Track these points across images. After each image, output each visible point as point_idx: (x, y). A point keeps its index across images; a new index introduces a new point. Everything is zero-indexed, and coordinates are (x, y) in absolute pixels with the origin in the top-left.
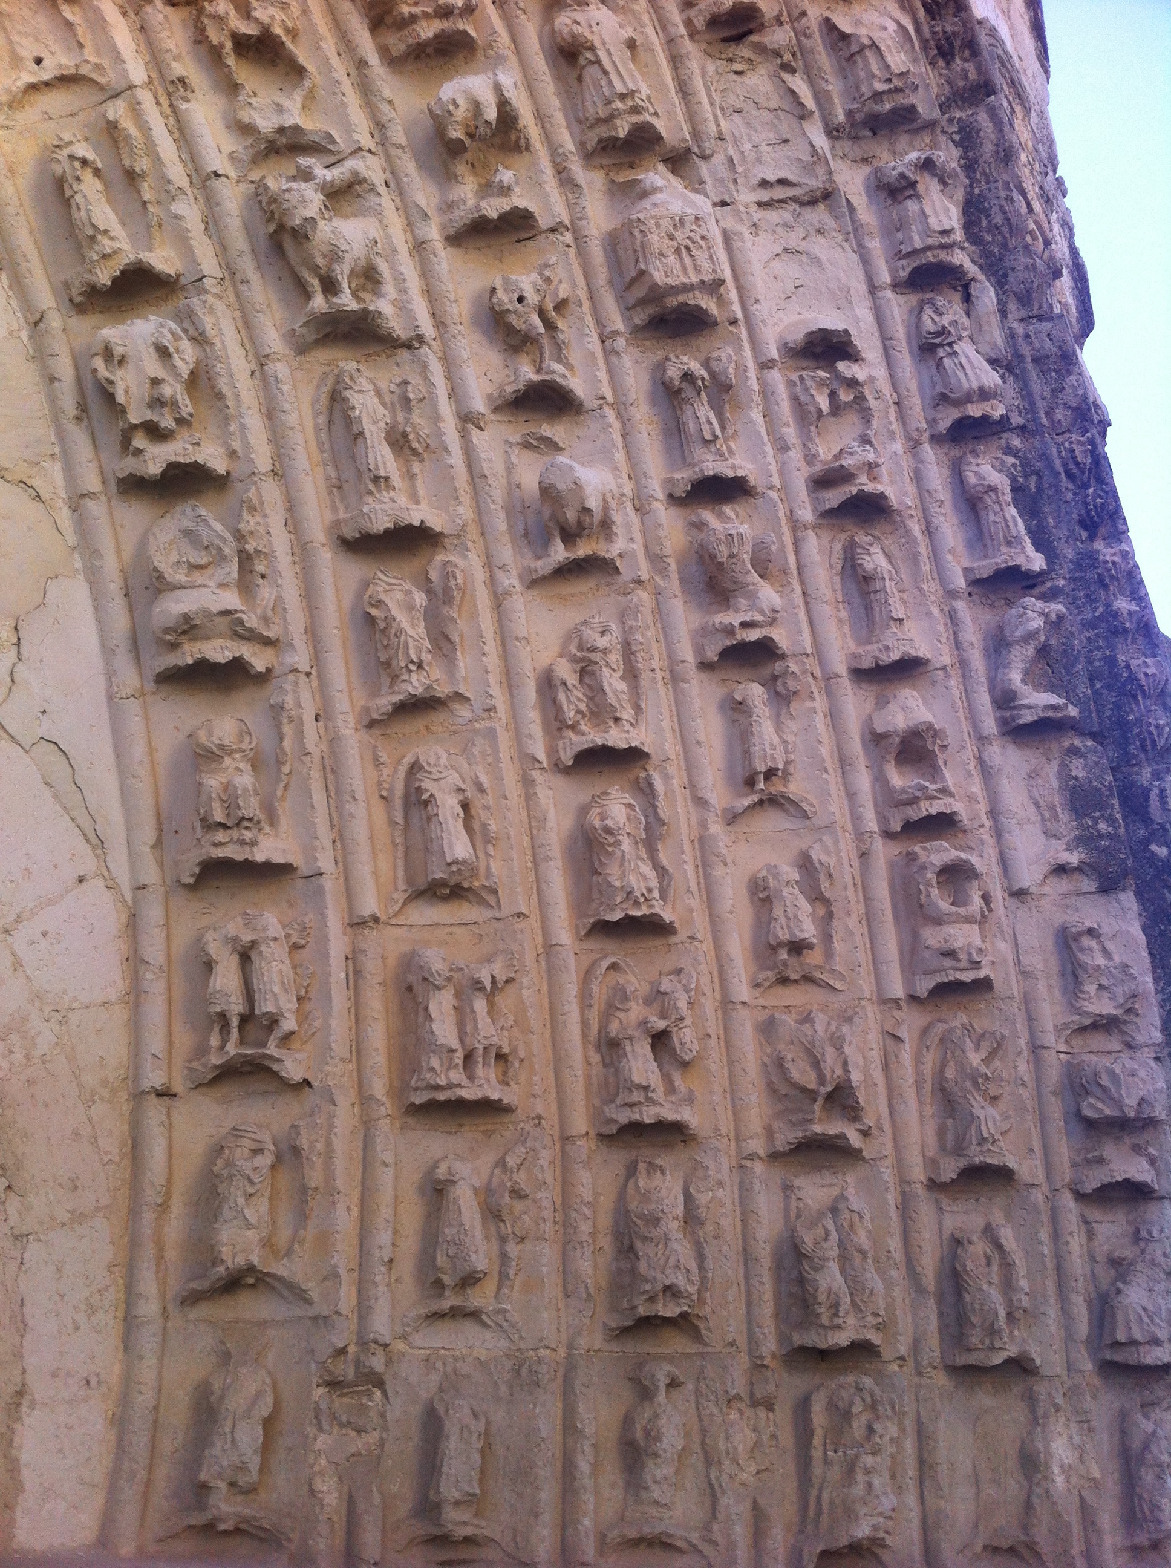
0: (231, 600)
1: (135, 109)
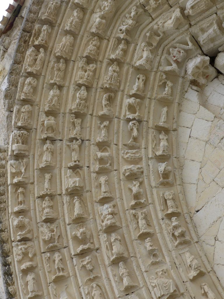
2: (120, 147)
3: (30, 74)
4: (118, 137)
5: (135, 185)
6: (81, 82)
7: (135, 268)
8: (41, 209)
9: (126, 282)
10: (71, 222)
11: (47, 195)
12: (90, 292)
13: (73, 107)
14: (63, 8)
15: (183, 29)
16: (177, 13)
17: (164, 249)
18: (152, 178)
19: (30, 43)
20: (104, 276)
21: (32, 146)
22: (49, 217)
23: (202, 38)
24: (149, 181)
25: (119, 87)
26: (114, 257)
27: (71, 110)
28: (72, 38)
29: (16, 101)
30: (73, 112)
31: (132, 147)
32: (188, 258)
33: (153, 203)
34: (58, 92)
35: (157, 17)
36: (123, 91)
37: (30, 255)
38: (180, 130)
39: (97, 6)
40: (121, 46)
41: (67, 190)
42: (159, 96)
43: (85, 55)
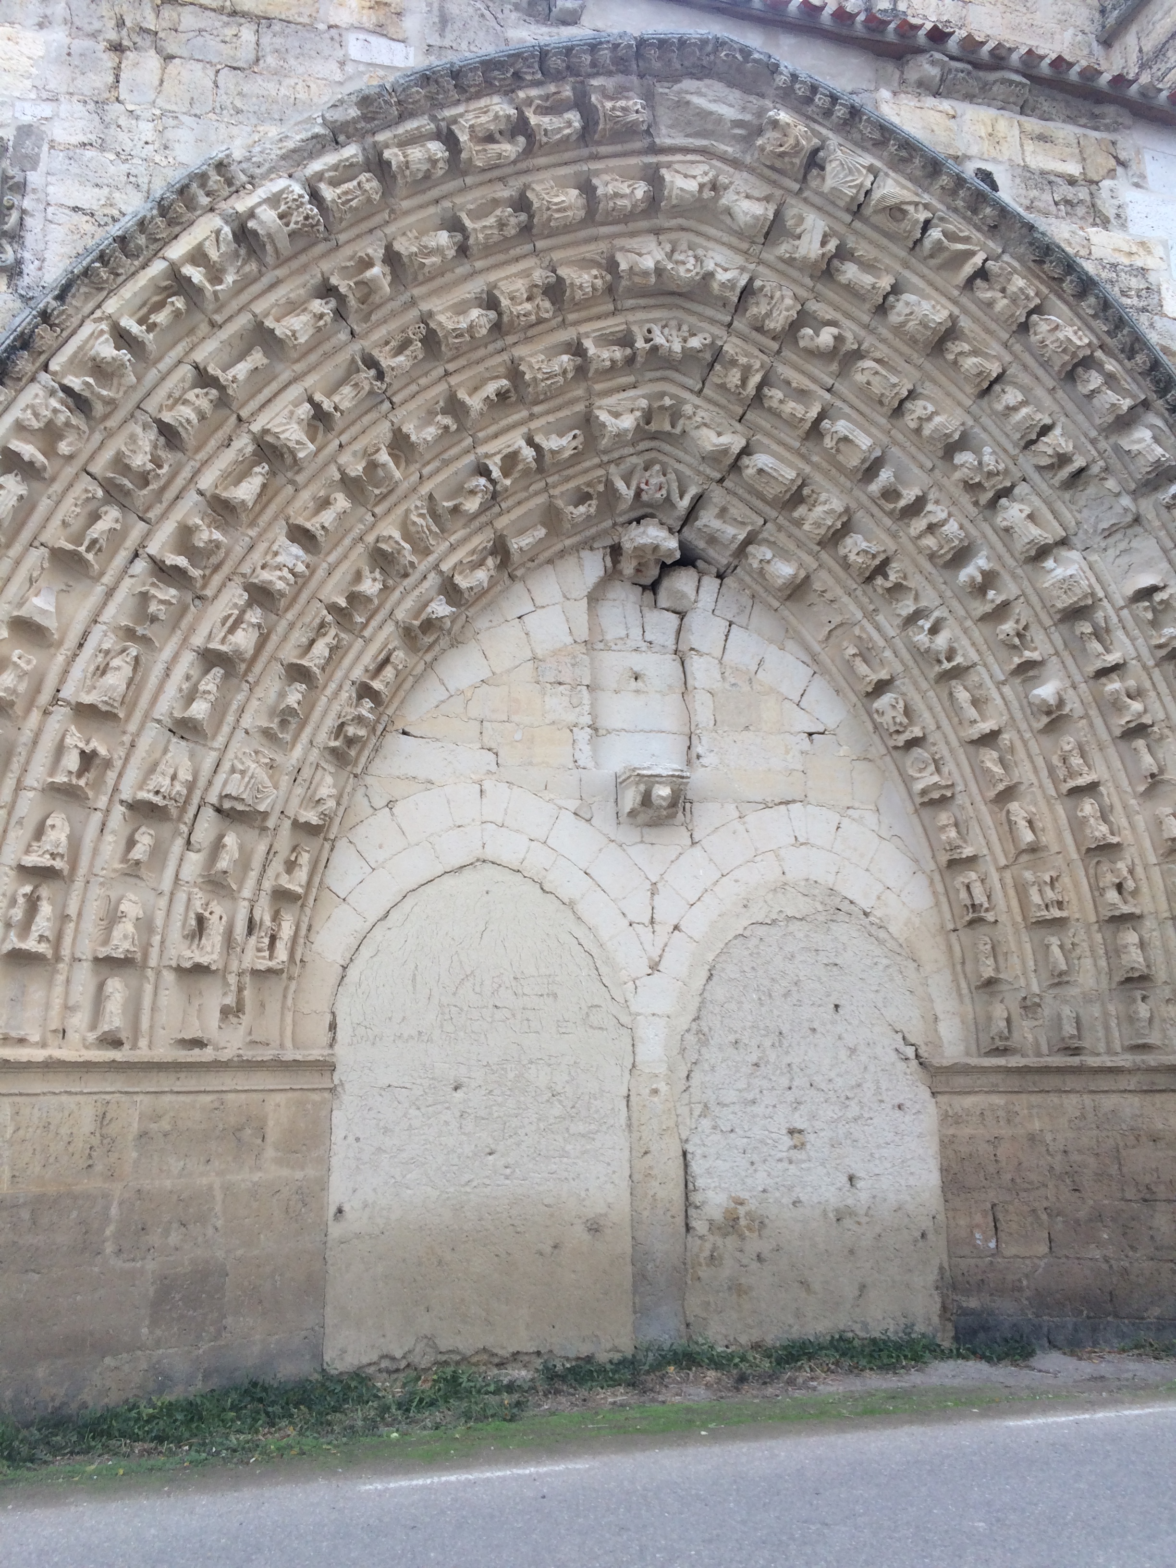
0: (936, 778)
1: (863, 629)
2: (425, 490)
3: (450, 140)
4: (438, 471)
5: (374, 580)
6: (505, 302)
7: (234, 706)
8: (177, 395)
9: (199, 709)
10: (208, 494)
11: (222, 388)
12: (112, 654)
13: (442, 318)
14: (638, 145)
15: (708, 471)
16: (737, 443)
17: (308, 731)
18: (409, 603)
19: (521, 94)
20: (166, 654)
21: (295, 264)
22: (183, 434)
23: (708, 519)
24: (399, 603)
25: (537, 403)
26: (224, 648)
27: (431, 314)
28: (582, 213)
29: (370, 140)
30: (433, 325)
31: (434, 514)
32: (326, 788)
33: (367, 641)
34: (451, 253)
35: (710, 401)
36: (532, 417)
37: (64, 447)
38: (519, 587)
39: (674, 236)
40: (618, 353)
41: (265, 431)
42: (560, 503)
43: (563, 272)
